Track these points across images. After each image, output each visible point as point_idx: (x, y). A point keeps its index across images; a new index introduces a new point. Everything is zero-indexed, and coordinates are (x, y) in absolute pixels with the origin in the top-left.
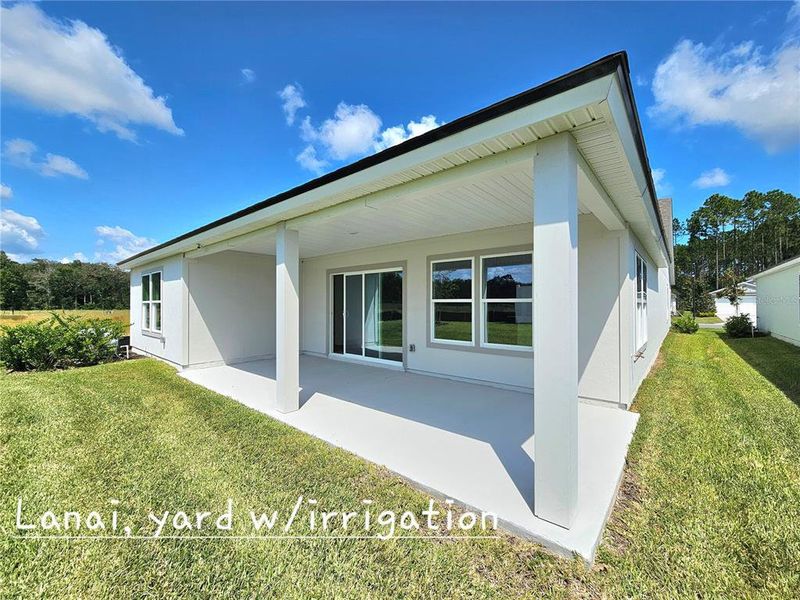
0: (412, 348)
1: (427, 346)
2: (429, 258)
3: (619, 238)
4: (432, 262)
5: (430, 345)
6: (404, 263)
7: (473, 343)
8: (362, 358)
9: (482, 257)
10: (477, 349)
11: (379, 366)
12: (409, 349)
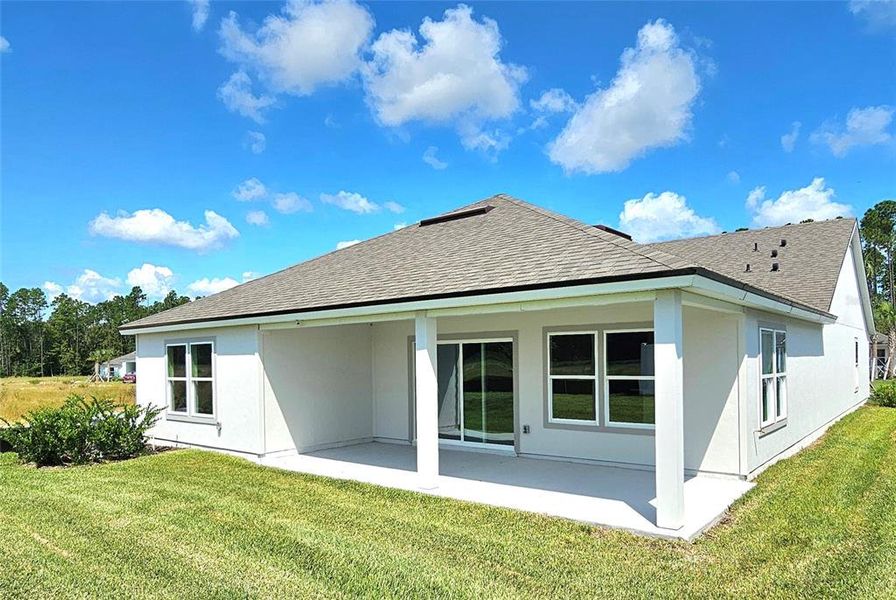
0: (526, 430)
1: (545, 427)
2: (546, 330)
3: (737, 322)
4: (549, 334)
5: (547, 425)
6: (515, 334)
7: (597, 422)
8: (461, 443)
9: (605, 332)
10: (602, 429)
11: (483, 451)
12: (522, 430)
